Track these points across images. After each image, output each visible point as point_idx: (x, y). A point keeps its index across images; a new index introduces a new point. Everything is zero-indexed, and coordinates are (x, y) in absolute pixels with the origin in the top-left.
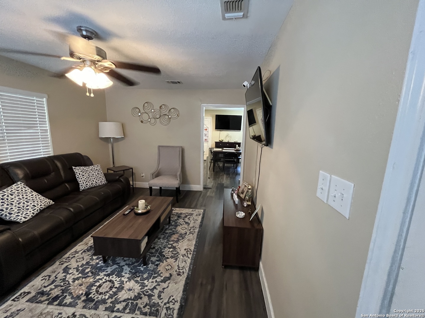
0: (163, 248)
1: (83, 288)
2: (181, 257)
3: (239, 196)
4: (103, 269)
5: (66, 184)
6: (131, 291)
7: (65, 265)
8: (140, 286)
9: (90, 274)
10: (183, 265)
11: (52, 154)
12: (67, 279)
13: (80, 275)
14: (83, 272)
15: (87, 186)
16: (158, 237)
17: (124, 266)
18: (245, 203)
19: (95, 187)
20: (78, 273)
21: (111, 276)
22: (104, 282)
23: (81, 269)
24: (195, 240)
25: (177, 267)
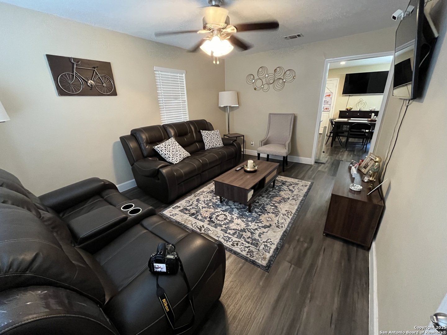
0: (265, 204)
1: (208, 214)
2: (282, 215)
3: (359, 171)
4: (220, 206)
5: (197, 144)
6: (239, 226)
7: (197, 197)
8: (245, 224)
9: (212, 207)
10: (282, 221)
11: (188, 119)
12: (198, 206)
13: (206, 206)
14: (207, 204)
15: (210, 147)
16: (262, 195)
17: (234, 208)
18: (365, 178)
19: (215, 148)
20: (205, 204)
21: (225, 212)
22: (221, 214)
23: (206, 202)
24: (297, 205)
25: (277, 221)
